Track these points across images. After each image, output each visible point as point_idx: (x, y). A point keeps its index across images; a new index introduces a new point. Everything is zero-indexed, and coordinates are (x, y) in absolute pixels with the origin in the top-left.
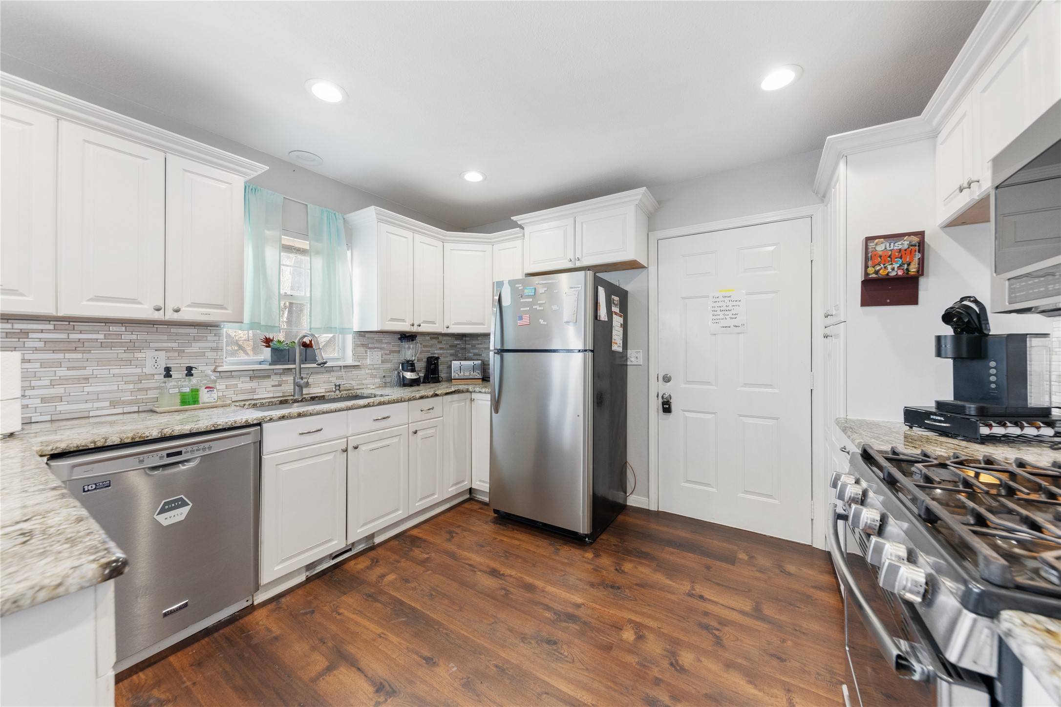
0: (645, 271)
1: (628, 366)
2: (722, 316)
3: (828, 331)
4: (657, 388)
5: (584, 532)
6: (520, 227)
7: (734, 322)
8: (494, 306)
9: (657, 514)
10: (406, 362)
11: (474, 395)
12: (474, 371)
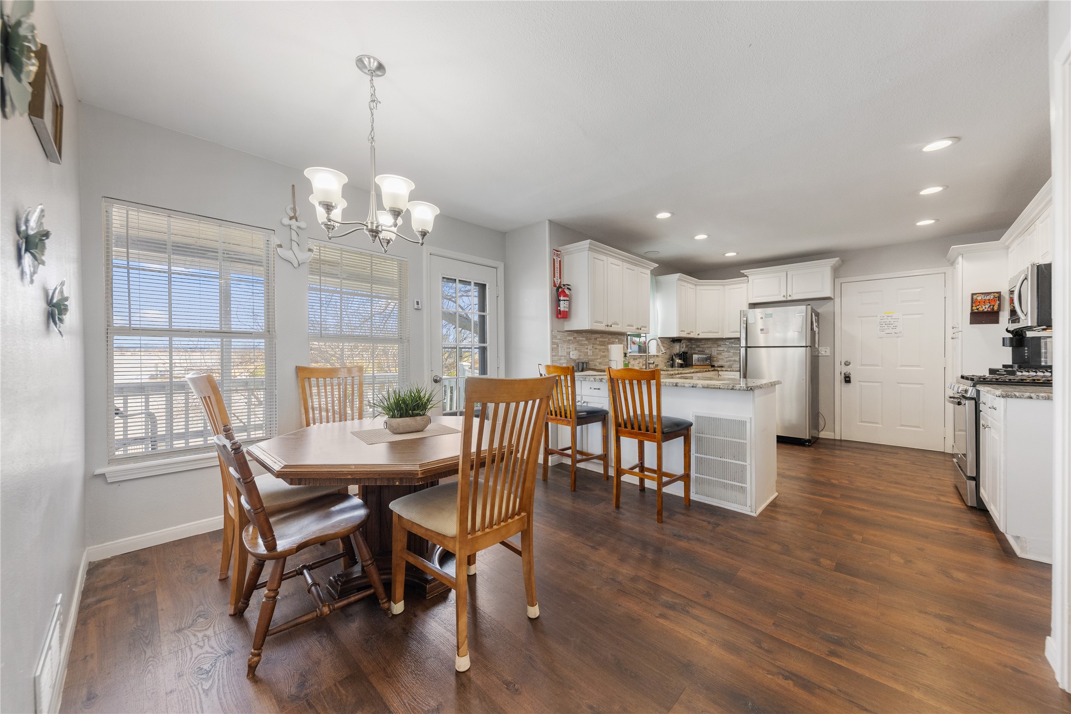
0: (833, 301)
1: (820, 357)
2: (886, 327)
3: (955, 335)
4: (840, 369)
5: (808, 438)
6: (746, 276)
7: (895, 331)
8: (744, 323)
9: (841, 440)
10: (677, 354)
11: (720, 373)
12: (706, 361)
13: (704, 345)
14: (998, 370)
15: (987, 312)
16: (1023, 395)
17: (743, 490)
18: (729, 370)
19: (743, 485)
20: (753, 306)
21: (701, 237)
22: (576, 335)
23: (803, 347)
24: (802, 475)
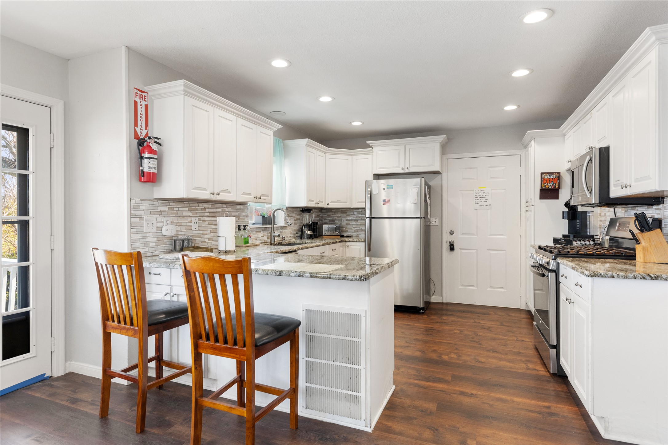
0: (441, 175)
1: (431, 227)
2: (480, 201)
3: (527, 209)
4: (447, 238)
5: (422, 306)
6: (371, 147)
7: (486, 204)
8: (368, 194)
9: (447, 304)
10: (306, 225)
11: (348, 244)
12: (336, 231)
13: (335, 214)
14: (559, 240)
15: (551, 190)
16: (607, 275)
17: (357, 400)
18: (355, 240)
19: (357, 394)
20: (378, 176)
21: (326, 99)
22: (172, 204)
23: (417, 218)
24: (418, 354)
